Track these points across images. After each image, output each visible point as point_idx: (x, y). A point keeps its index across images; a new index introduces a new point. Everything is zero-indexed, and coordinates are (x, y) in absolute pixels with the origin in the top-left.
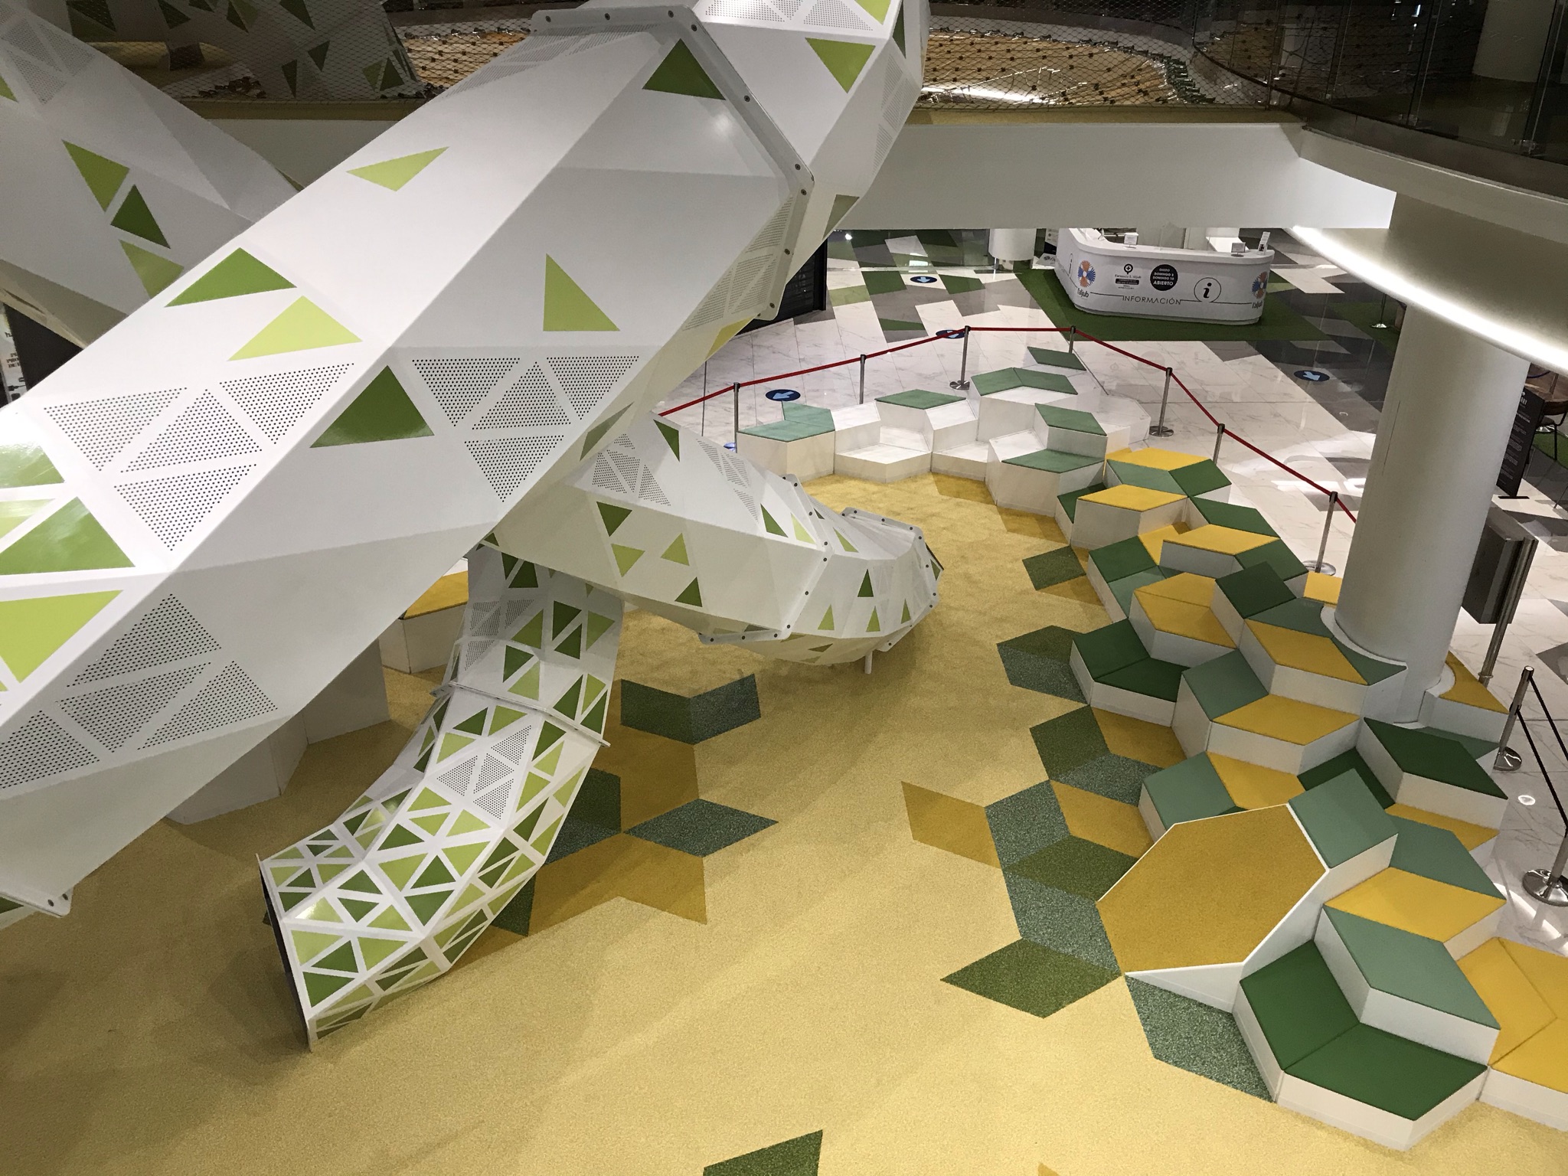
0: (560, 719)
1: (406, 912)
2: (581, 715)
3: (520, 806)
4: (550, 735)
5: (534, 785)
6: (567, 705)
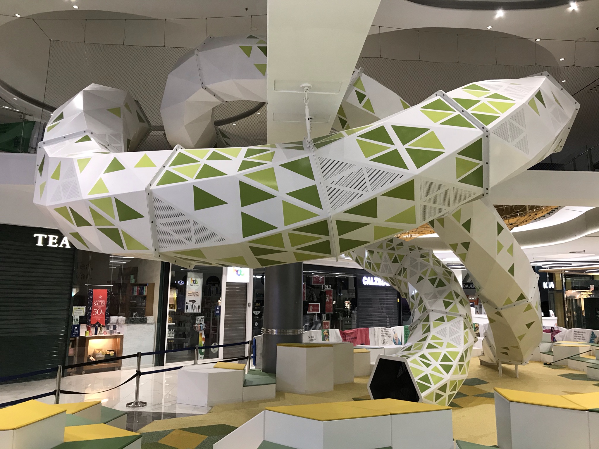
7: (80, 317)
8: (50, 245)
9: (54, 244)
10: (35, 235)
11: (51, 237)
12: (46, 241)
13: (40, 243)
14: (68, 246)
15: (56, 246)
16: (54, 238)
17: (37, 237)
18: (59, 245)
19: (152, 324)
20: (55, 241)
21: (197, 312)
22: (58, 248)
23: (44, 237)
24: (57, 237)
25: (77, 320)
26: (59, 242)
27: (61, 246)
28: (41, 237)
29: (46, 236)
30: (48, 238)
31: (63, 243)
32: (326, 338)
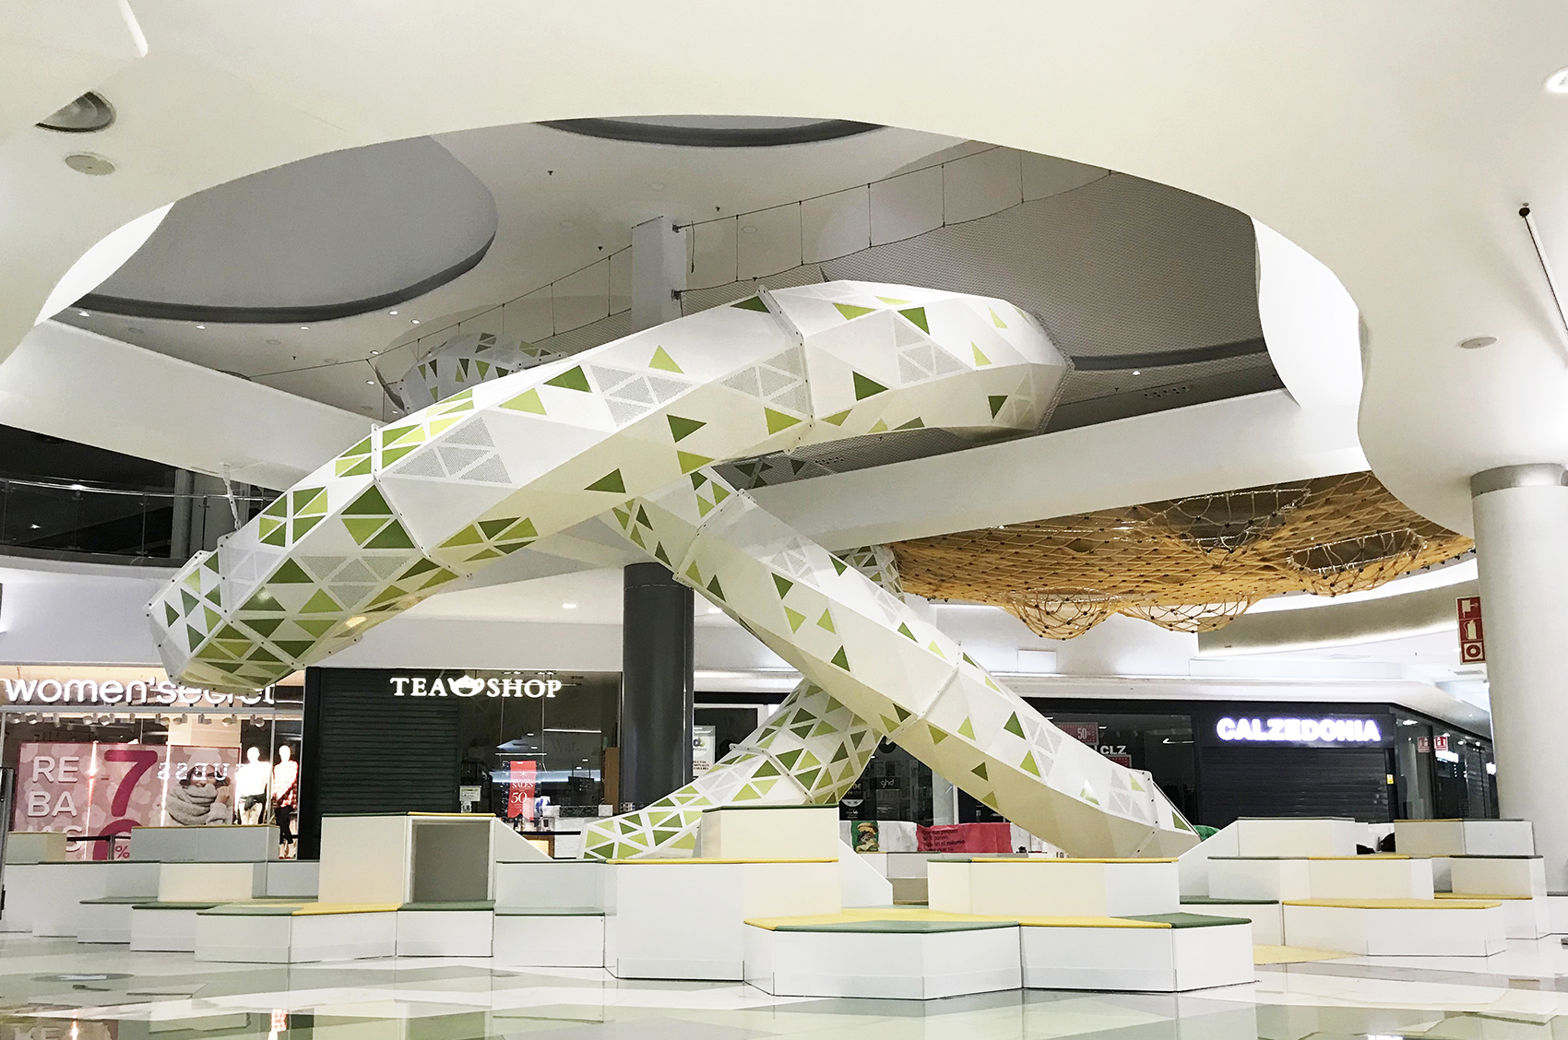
0: (778, 765)
1: (651, 837)
2: (796, 770)
3: (736, 799)
4: (767, 770)
5: (746, 793)
6: (789, 759)
7: (472, 803)
8: (415, 693)
9: (420, 690)
10: (392, 680)
11: (416, 680)
12: (407, 687)
13: (399, 692)
14: (443, 694)
15: (424, 694)
16: (421, 683)
17: (395, 682)
18: (428, 692)
20: (423, 687)
22: (427, 698)
23: (404, 683)
24: (424, 680)
25: (468, 807)
26: (429, 687)
27: (432, 694)
28: (400, 681)
29: (407, 680)
30: (411, 682)
31: (434, 689)
32: (866, 837)
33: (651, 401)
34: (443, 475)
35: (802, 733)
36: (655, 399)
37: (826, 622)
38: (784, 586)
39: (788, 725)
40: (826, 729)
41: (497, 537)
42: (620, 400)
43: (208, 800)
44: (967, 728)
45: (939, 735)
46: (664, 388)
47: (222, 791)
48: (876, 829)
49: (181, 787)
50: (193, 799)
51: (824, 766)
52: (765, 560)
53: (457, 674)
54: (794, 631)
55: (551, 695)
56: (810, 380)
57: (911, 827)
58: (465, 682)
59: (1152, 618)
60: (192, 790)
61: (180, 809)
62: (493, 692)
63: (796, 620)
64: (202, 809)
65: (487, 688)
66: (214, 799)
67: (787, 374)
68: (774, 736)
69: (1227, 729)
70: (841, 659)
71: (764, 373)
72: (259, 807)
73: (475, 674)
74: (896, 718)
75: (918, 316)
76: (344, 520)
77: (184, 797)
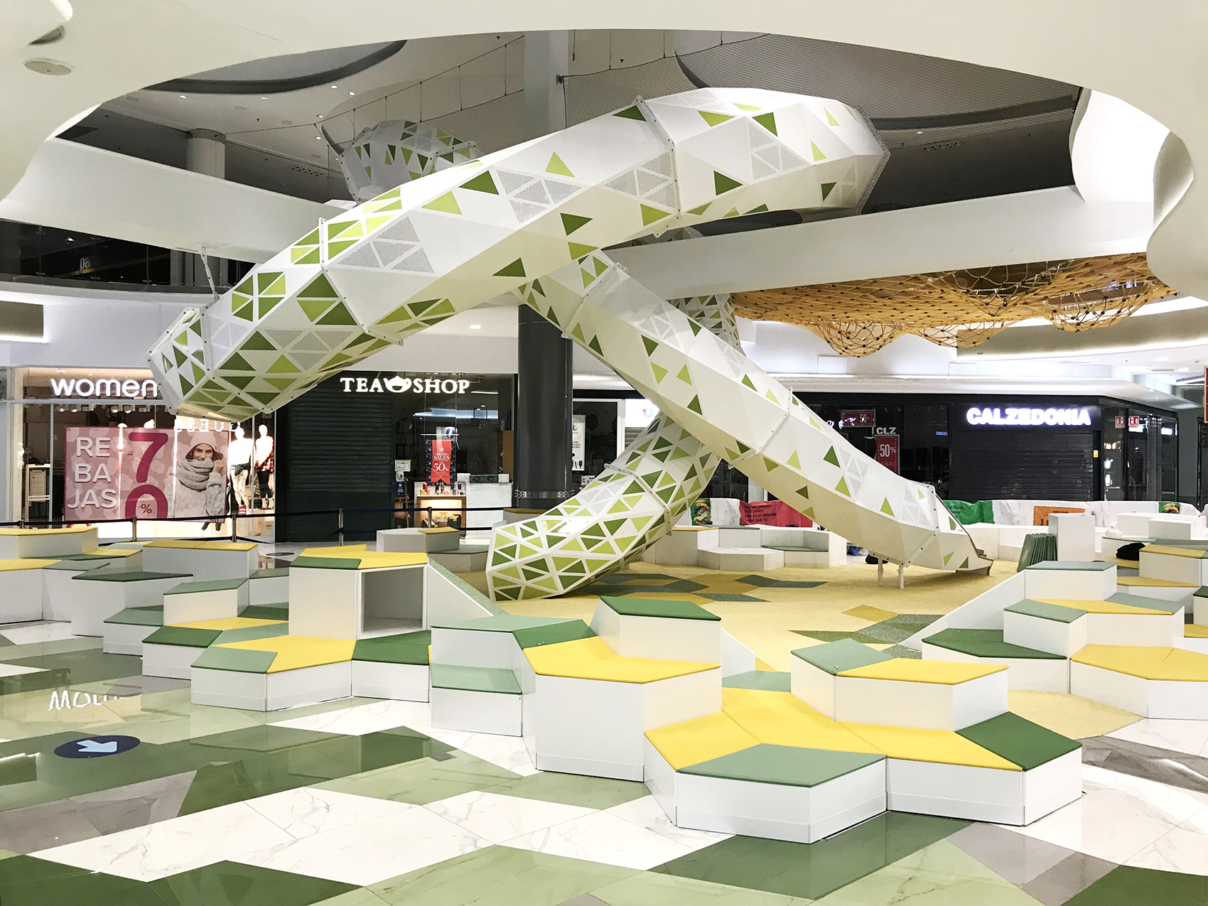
0: (643, 484)
1: (544, 541)
2: (656, 488)
3: (610, 512)
4: (635, 488)
5: (618, 506)
6: (651, 479)
7: (405, 473)
8: (359, 390)
9: (363, 388)
10: (342, 380)
11: (360, 380)
12: (353, 385)
13: (347, 389)
14: (380, 390)
15: (366, 390)
16: (363, 382)
17: (344, 382)
18: (369, 389)
19: (506, 483)
20: (365, 385)
21: (578, 469)
22: (368, 393)
23: (351, 382)
24: (366, 380)
25: (401, 476)
26: (369, 385)
27: (372, 390)
28: (347, 380)
29: (353, 380)
30: (356, 381)
31: (374, 386)
32: (701, 511)
33: (547, 202)
34: (378, 266)
35: (662, 457)
36: (551, 200)
37: (684, 375)
38: (651, 346)
39: (650, 451)
40: (680, 454)
41: (421, 315)
42: (521, 201)
43: (206, 470)
44: (794, 460)
45: (771, 465)
46: (560, 190)
47: (217, 464)
48: (709, 505)
49: (186, 461)
50: (197, 470)
51: (678, 484)
52: (636, 324)
53: (391, 375)
54: (658, 382)
55: (461, 392)
56: (679, 181)
57: (735, 502)
58: (397, 381)
59: (926, 336)
60: (195, 462)
61: (187, 477)
62: (418, 389)
63: (660, 373)
64: (203, 477)
65: (413, 386)
66: (211, 470)
67: (661, 176)
68: (640, 459)
69: (975, 416)
70: (695, 405)
71: (641, 174)
72: (245, 472)
73: (404, 375)
74: (738, 451)
75: (767, 121)
76: (300, 302)
77: (189, 468)
